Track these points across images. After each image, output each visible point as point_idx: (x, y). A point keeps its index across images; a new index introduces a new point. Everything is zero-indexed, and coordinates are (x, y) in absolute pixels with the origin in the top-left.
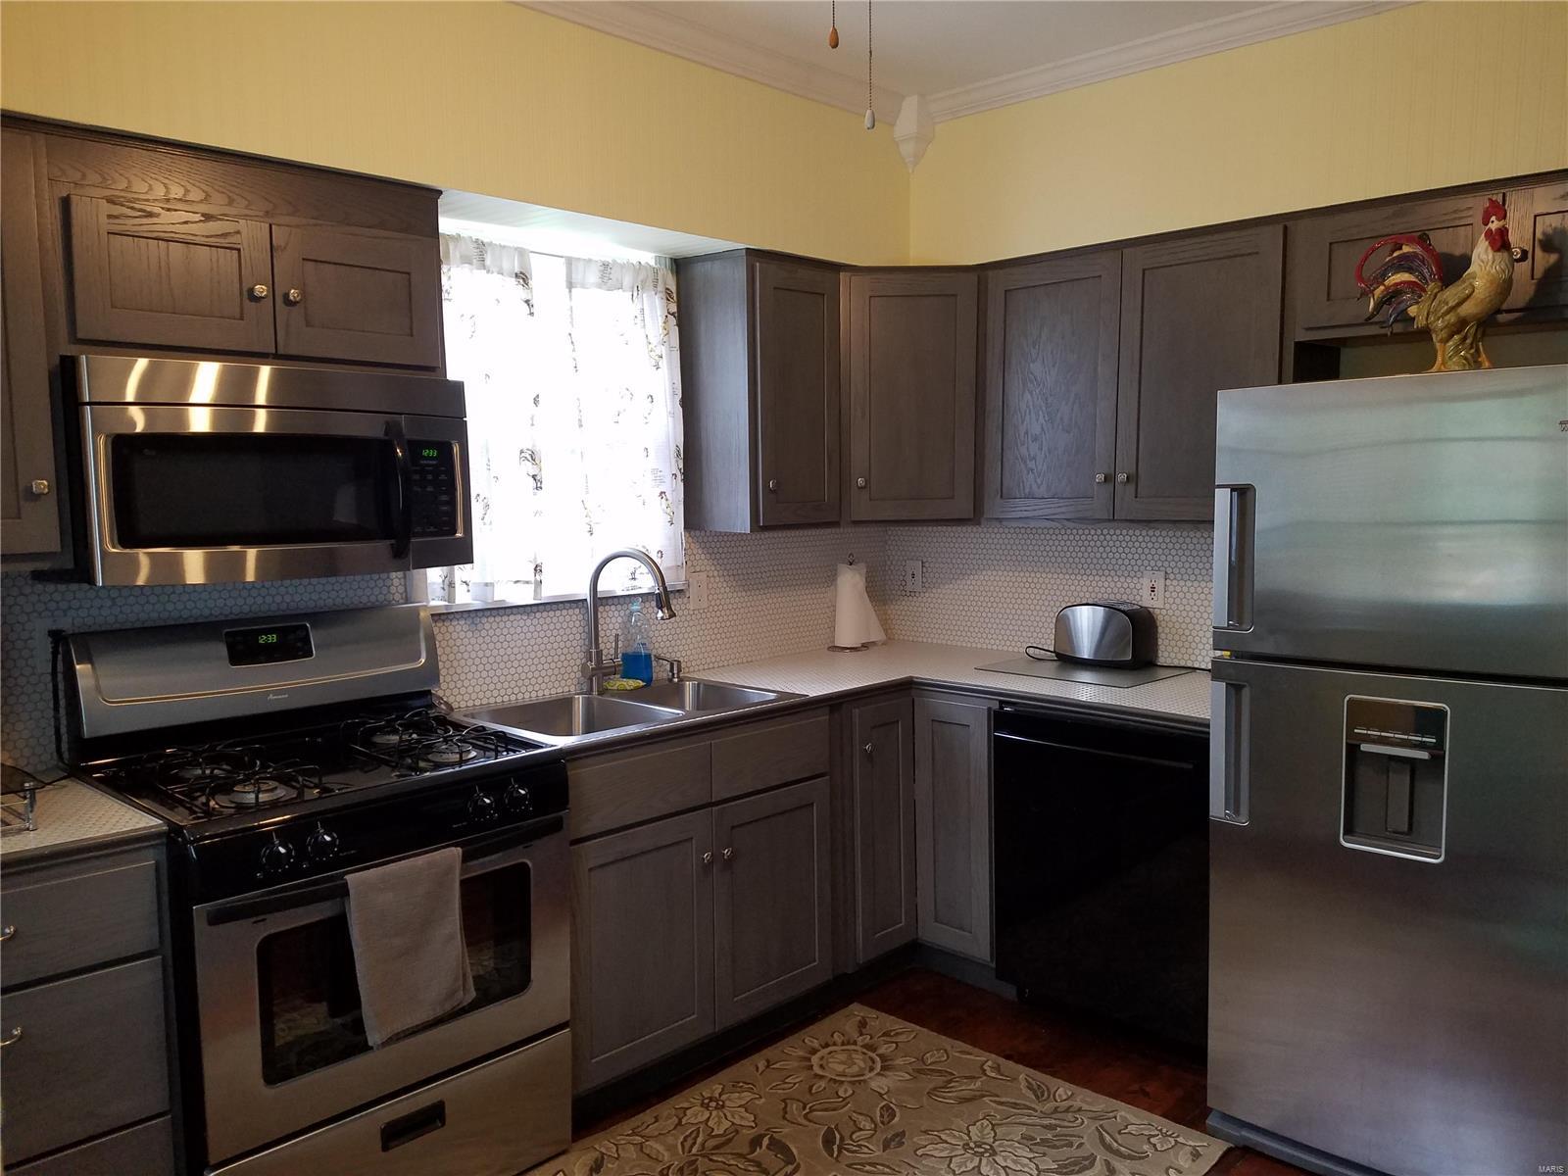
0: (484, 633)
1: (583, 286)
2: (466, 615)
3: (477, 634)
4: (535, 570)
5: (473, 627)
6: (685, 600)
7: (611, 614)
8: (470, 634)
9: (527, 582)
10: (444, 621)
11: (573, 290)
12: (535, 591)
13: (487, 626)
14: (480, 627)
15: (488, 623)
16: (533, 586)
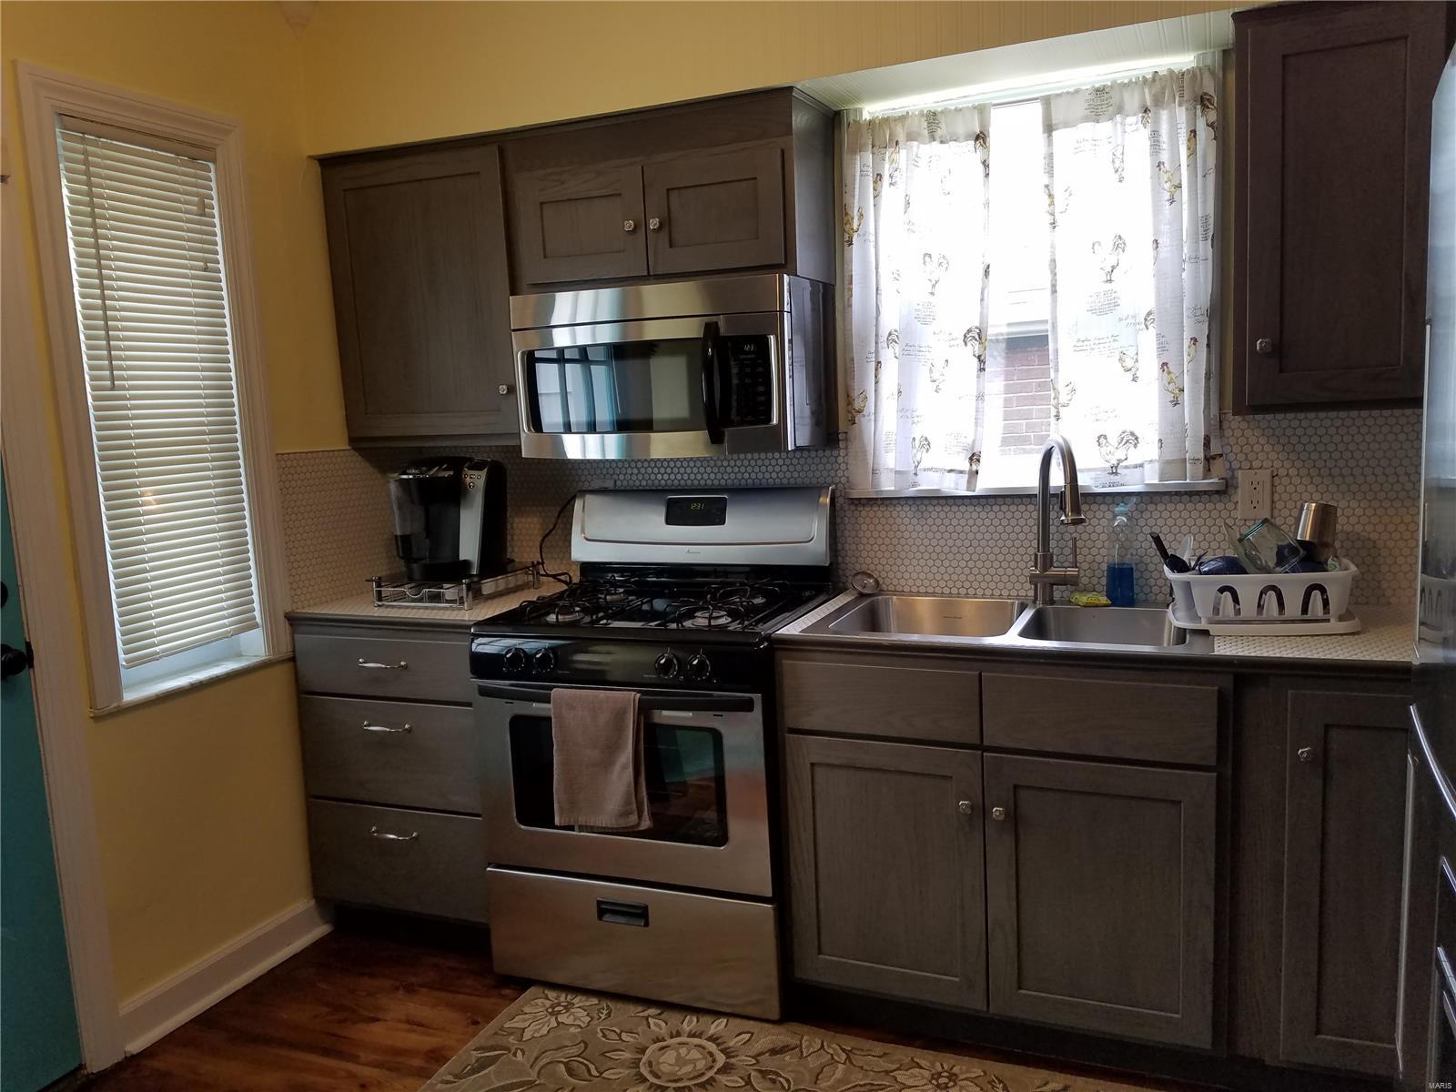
0: (930, 521)
1: (1067, 125)
2: (911, 502)
3: (923, 522)
4: (971, 459)
5: (918, 515)
6: (1230, 506)
7: (1099, 514)
8: (915, 521)
9: (961, 472)
10: (887, 506)
11: (1054, 133)
12: (969, 482)
13: (934, 515)
14: (926, 515)
15: (935, 512)
16: (967, 476)
